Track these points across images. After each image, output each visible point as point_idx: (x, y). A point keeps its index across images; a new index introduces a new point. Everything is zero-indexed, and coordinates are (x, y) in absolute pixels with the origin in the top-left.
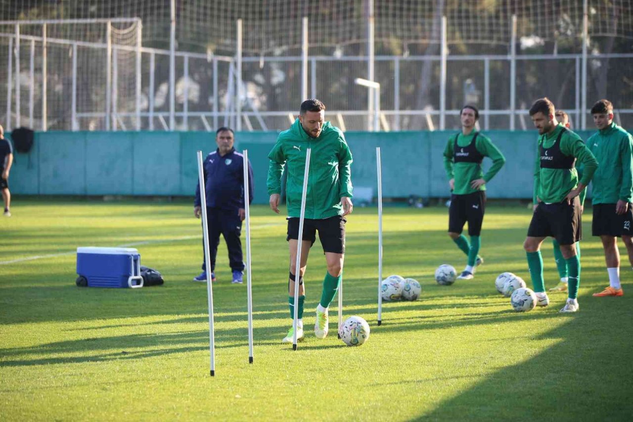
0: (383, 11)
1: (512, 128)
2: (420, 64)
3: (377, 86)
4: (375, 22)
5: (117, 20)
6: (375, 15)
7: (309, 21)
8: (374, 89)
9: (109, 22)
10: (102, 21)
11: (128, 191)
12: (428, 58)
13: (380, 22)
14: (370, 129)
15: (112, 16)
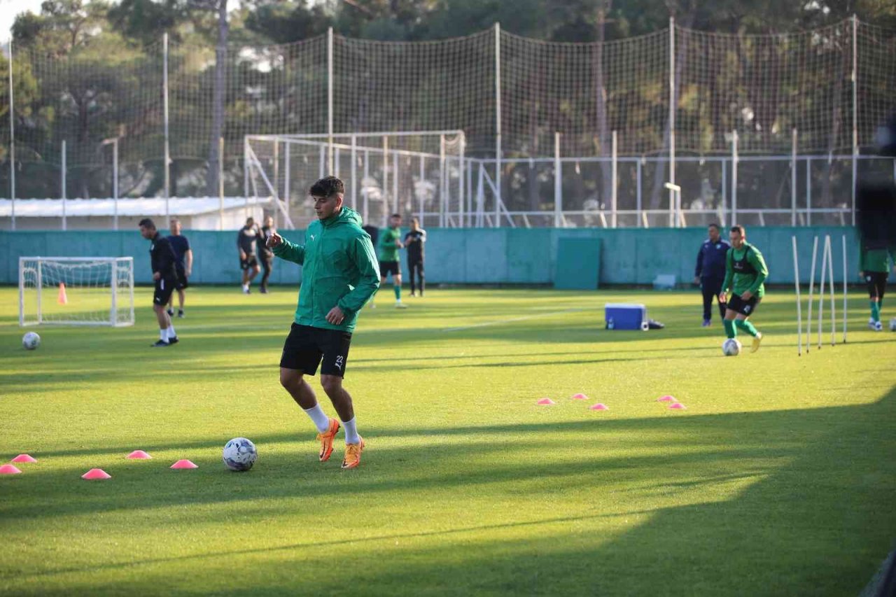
0: (683, 126)
1: (794, 224)
2: (655, 163)
3: (678, 188)
4: (675, 135)
5: (448, 132)
6: (675, 128)
7: (618, 134)
8: (675, 192)
9: (443, 133)
10: (437, 133)
11: (461, 279)
12: (661, 159)
13: (680, 135)
14: (672, 225)
15: (446, 129)
